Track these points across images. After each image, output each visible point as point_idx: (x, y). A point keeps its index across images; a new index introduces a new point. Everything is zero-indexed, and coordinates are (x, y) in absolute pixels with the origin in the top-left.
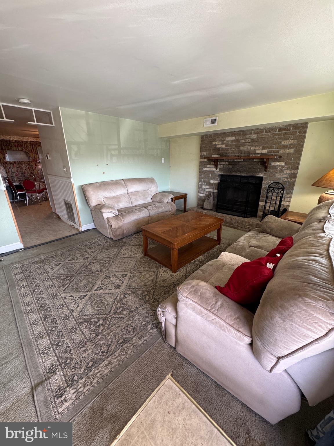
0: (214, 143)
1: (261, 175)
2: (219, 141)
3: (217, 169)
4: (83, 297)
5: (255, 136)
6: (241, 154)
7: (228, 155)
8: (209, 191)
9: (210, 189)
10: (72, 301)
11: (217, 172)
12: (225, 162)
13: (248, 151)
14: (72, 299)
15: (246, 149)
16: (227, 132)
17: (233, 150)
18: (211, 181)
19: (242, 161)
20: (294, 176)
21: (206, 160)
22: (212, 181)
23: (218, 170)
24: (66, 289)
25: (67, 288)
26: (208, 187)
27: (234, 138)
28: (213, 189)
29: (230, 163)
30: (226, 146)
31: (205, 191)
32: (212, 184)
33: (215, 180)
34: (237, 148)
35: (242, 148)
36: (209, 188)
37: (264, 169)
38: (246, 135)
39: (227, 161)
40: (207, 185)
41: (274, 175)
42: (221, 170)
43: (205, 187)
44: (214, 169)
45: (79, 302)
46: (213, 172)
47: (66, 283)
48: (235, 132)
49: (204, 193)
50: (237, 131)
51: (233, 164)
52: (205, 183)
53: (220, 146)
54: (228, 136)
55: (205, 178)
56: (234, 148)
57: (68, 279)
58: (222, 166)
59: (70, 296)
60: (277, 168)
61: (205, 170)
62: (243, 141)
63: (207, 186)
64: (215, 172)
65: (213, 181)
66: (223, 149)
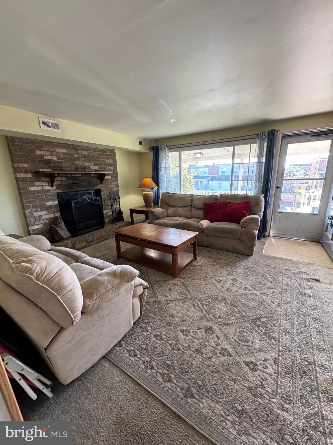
0: (38, 152)
1: (99, 187)
2: (45, 151)
3: (52, 187)
4: (264, 294)
5: (86, 153)
6: (78, 168)
7: (64, 169)
8: (48, 217)
9: (49, 214)
10: (274, 299)
11: (54, 190)
12: (62, 178)
13: (84, 166)
14: (274, 300)
15: (81, 164)
16: (55, 142)
17: (68, 163)
18: (47, 203)
19: (81, 176)
20: (117, 186)
21: (30, 175)
22: (49, 204)
23: (54, 187)
24: (272, 313)
25: (270, 313)
26: (45, 212)
27: (65, 151)
28: (54, 212)
29: (68, 178)
30: (58, 158)
31: (40, 219)
32: (50, 207)
33: (54, 201)
34: (72, 162)
35: (77, 163)
36: (47, 213)
37: (99, 182)
38: (77, 150)
39: (64, 177)
40: (41, 210)
41: (107, 187)
42: (58, 187)
43: (39, 214)
44: (48, 186)
45: (271, 294)
46: (48, 191)
47: (266, 319)
48: (65, 145)
49: (40, 223)
50: (67, 144)
51: (72, 179)
52: (38, 209)
53: (49, 158)
54: (58, 147)
55: (36, 202)
56: (68, 162)
57: (260, 322)
58: (59, 183)
59: (274, 303)
60: (108, 181)
61: (32, 189)
62: (76, 156)
63: (43, 212)
64: (51, 191)
65: (51, 203)
66: (55, 161)
